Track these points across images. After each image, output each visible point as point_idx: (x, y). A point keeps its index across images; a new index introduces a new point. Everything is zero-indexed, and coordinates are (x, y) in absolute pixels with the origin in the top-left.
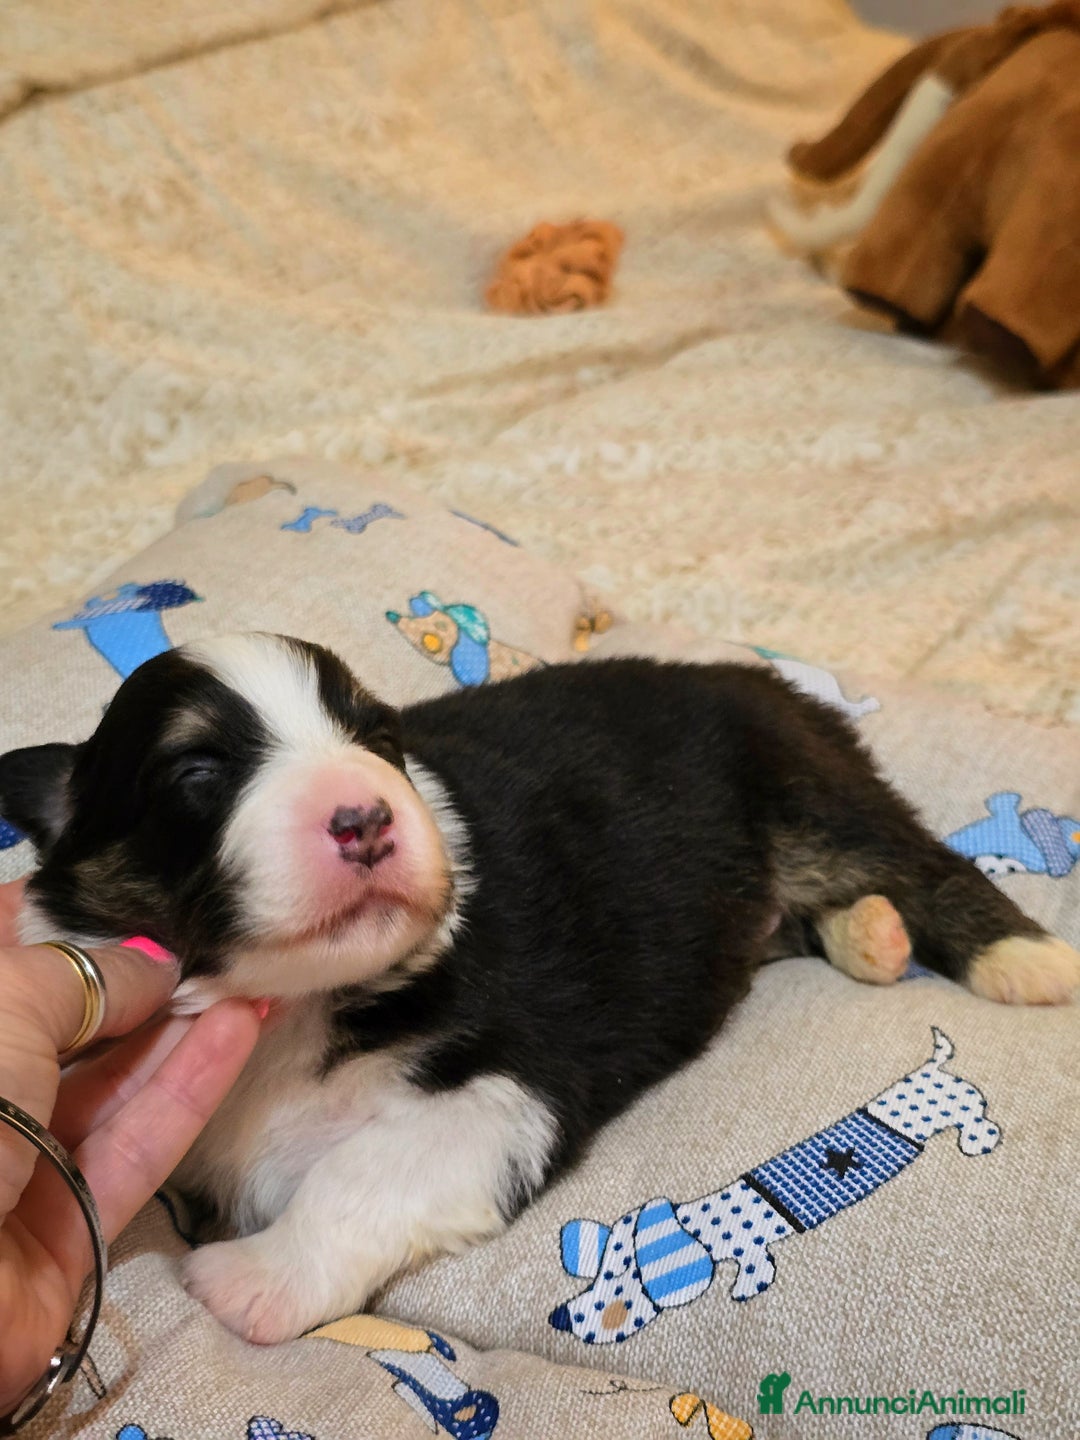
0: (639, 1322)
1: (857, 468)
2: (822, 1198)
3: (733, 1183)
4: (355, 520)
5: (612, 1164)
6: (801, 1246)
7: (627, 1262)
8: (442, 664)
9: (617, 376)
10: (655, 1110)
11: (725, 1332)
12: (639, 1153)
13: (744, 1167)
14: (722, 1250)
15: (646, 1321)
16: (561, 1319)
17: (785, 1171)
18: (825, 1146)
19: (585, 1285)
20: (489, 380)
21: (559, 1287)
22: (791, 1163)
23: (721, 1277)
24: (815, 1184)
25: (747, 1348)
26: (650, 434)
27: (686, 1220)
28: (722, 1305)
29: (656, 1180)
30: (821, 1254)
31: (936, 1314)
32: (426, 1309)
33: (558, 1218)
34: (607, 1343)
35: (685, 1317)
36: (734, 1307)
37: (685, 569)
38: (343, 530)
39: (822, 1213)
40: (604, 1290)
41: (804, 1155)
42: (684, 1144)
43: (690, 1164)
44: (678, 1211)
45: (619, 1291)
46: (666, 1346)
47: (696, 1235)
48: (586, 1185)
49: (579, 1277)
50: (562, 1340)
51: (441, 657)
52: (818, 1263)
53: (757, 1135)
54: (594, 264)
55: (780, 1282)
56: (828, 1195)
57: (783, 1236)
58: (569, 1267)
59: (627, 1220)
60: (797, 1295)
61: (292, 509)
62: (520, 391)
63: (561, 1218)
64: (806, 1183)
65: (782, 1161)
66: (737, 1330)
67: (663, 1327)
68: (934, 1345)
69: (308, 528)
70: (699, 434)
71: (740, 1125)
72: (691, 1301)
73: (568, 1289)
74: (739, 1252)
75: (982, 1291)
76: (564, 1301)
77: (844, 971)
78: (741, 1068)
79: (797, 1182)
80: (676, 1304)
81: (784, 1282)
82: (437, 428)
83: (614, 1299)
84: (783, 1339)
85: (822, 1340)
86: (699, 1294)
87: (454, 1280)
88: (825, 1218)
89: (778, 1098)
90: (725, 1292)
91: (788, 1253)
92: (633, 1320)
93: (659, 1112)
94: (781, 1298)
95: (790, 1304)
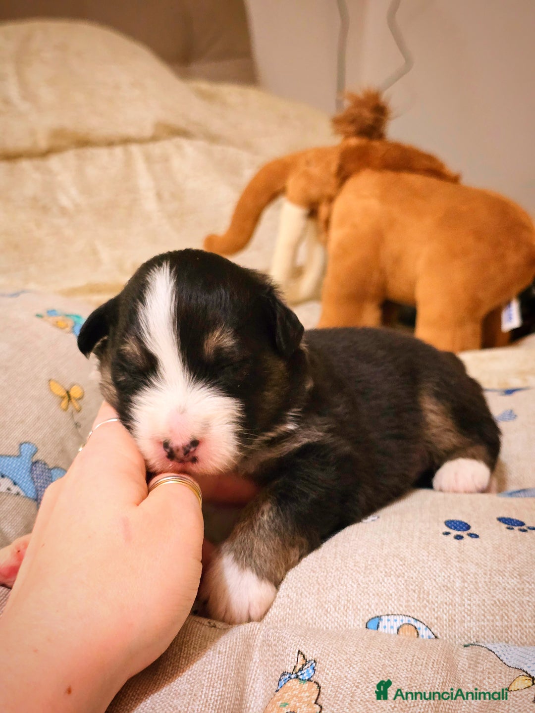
31: (362, 574)
68: (363, 586)
75: (382, 560)
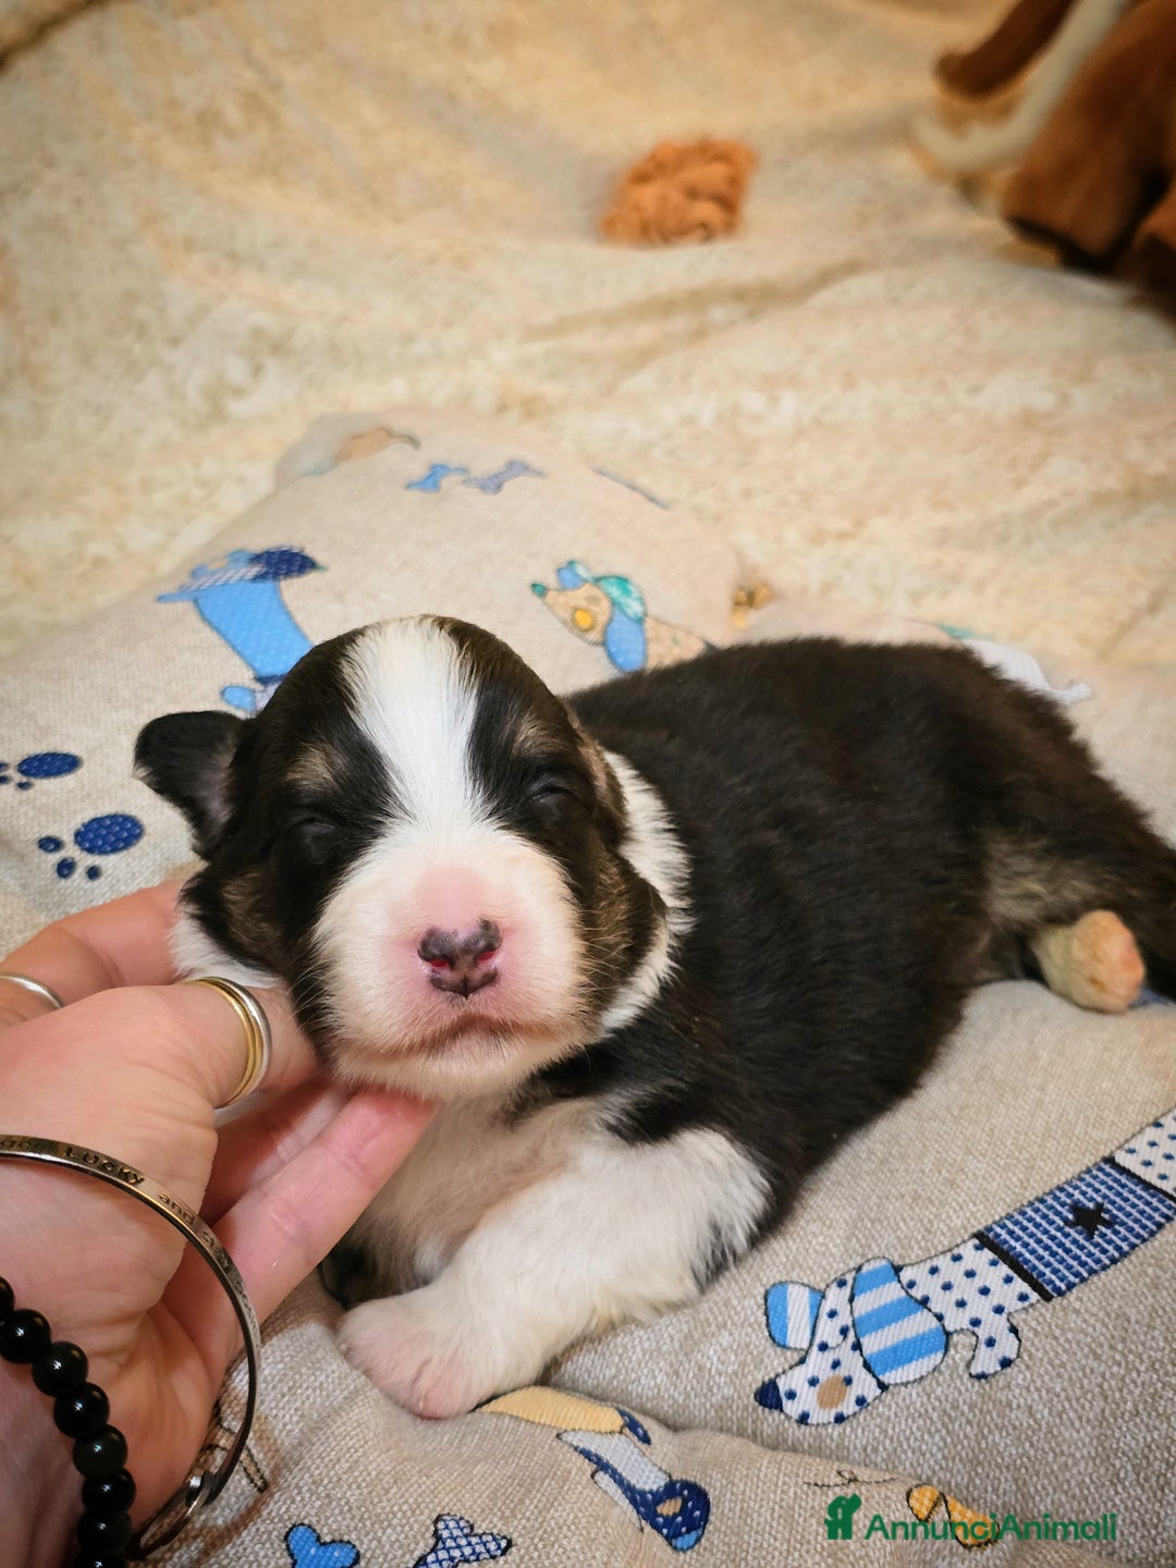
0: (861, 1401)
1: (1028, 420)
2: (1070, 1261)
3: (964, 1242)
4: (489, 479)
5: (821, 1219)
6: (1048, 1315)
7: (844, 1331)
8: (595, 644)
9: (752, 315)
10: (864, 1156)
11: (963, 1414)
12: (851, 1205)
13: (975, 1223)
14: (956, 1320)
15: (870, 1400)
16: (769, 1396)
17: (1024, 1229)
18: (1069, 1201)
19: (796, 1357)
20: (610, 320)
21: (766, 1360)
22: (1030, 1220)
23: (957, 1351)
24: (1061, 1245)
25: (990, 1432)
26: (794, 381)
27: (912, 1284)
28: (959, 1383)
29: (873, 1237)
30: (1073, 1325)
32: (611, 1382)
33: (761, 1280)
34: (824, 1425)
35: (914, 1395)
36: (973, 1386)
37: (843, 536)
38: (477, 491)
39: (1072, 1278)
40: (818, 1364)
41: (1045, 1210)
42: (903, 1196)
43: (912, 1219)
44: (901, 1274)
45: (836, 1364)
46: (894, 1429)
47: (924, 1302)
48: (791, 1243)
49: (789, 1348)
50: (770, 1419)
51: (595, 636)
52: (1070, 1336)
53: (988, 1187)
54: (724, 189)
55: (1026, 1358)
56: (1076, 1258)
57: (1026, 1304)
58: (777, 1336)
59: (842, 1284)
60: (1047, 1372)
61: (417, 466)
62: (645, 333)
63: (764, 1281)
64: (1050, 1243)
65: (1020, 1218)
66: (977, 1412)
67: (890, 1407)
69: (436, 487)
70: (849, 382)
71: (967, 1175)
72: (922, 1378)
73: (776, 1362)
74: (976, 1322)
76: (772, 1375)
77: (1066, 996)
78: (962, 1109)
79: (1039, 1241)
80: (905, 1380)
81: (1030, 1356)
82: (553, 375)
83: (831, 1373)
84: (1032, 1423)
85: (1077, 1424)
86: (931, 1369)
87: (642, 1349)
88: (1074, 1285)
89: (1008, 1143)
90: (962, 1366)
91: (1033, 1324)
92: (853, 1398)
93: (870, 1159)
94: (1028, 1376)
95: (1039, 1383)
